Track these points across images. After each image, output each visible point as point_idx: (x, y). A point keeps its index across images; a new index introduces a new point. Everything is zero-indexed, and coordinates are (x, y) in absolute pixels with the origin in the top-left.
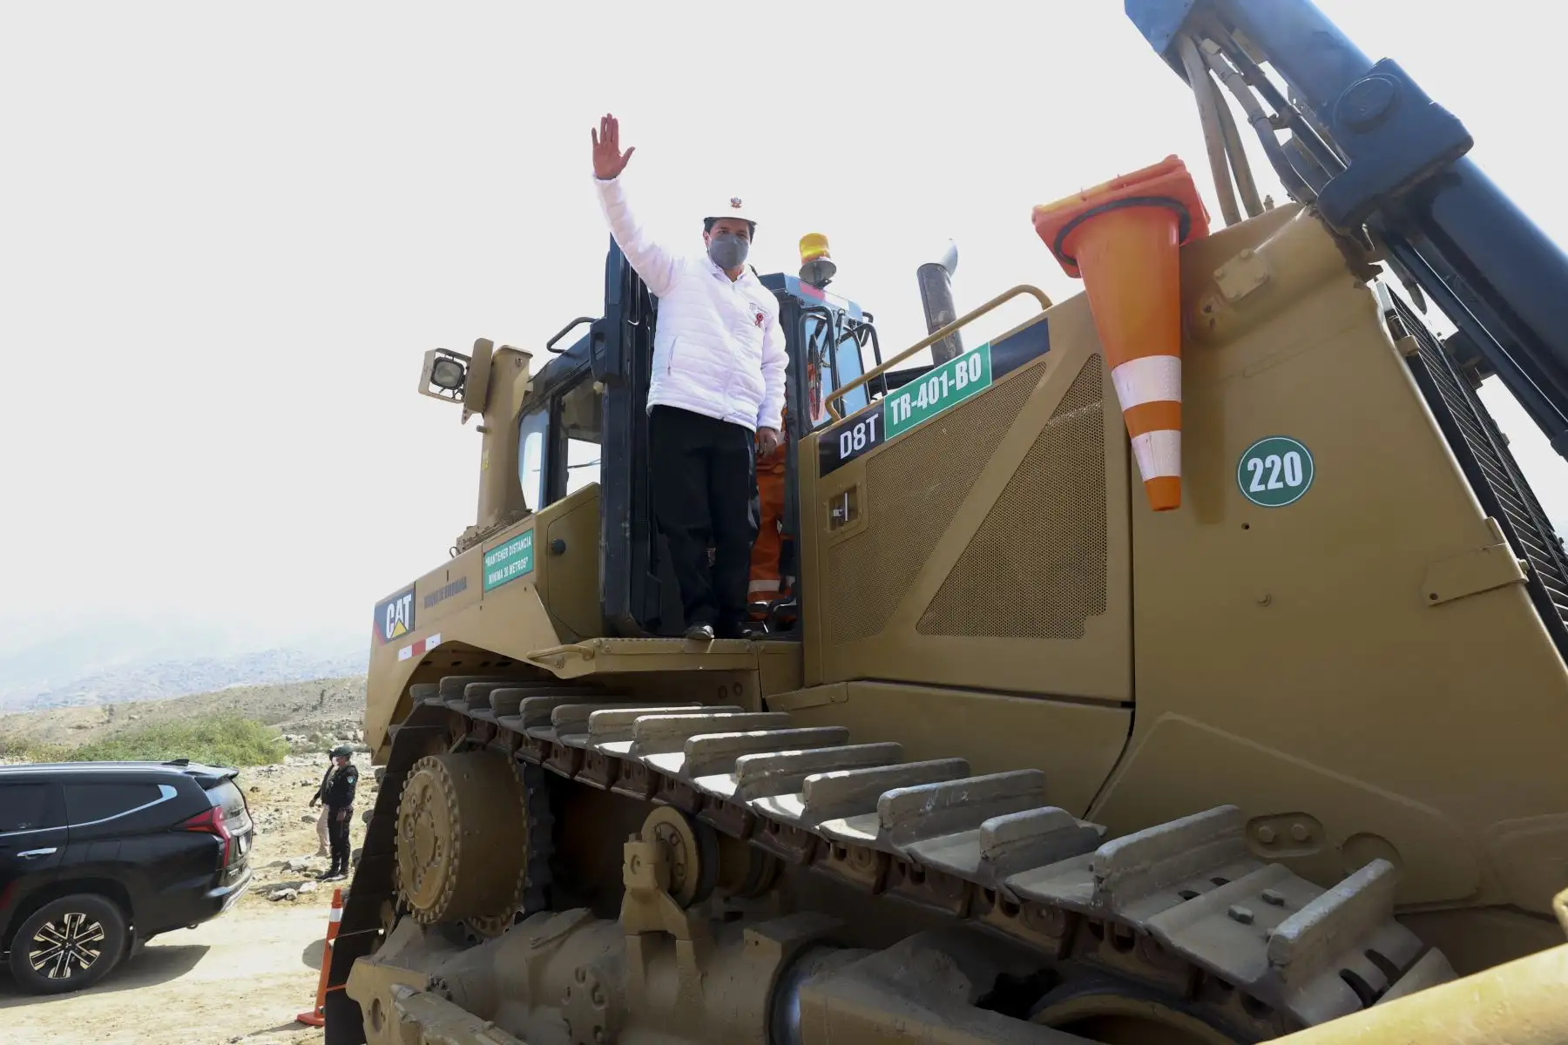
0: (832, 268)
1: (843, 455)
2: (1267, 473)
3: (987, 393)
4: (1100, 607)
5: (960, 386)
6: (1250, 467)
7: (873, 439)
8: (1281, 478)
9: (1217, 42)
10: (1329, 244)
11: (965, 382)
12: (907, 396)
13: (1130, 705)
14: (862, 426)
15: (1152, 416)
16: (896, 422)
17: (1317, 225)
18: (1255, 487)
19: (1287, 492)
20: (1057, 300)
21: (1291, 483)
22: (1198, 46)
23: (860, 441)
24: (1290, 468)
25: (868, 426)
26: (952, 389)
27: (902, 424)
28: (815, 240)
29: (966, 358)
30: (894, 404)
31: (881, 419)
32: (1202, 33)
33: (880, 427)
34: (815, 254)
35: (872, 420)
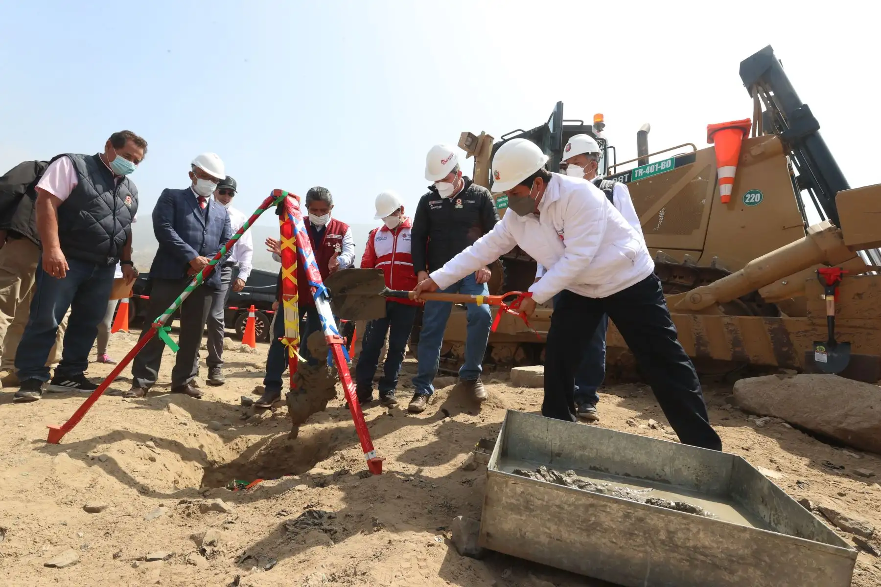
0: (604, 125)
2: (751, 198)
3: (672, 171)
4: (698, 228)
6: (747, 196)
8: (754, 199)
9: (763, 89)
10: (780, 146)
11: (664, 167)
12: (642, 169)
13: (702, 251)
14: (622, 177)
15: (726, 180)
16: (636, 176)
17: (779, 141)
18: (747, 201)
19: (755, 203)
20: (699, 148)
21: (756, 201)
22: (757, 88)
24: (757, 197)
25: (625, 177)
26: (659, 169)
27: (638, 177)
28: (601, 116)
29: (666, 161)
30: (636, 171)
31: (630, 175)
32: (759, 84)
33: (629, 177)
34: (599, 120)
35: (626, 175)
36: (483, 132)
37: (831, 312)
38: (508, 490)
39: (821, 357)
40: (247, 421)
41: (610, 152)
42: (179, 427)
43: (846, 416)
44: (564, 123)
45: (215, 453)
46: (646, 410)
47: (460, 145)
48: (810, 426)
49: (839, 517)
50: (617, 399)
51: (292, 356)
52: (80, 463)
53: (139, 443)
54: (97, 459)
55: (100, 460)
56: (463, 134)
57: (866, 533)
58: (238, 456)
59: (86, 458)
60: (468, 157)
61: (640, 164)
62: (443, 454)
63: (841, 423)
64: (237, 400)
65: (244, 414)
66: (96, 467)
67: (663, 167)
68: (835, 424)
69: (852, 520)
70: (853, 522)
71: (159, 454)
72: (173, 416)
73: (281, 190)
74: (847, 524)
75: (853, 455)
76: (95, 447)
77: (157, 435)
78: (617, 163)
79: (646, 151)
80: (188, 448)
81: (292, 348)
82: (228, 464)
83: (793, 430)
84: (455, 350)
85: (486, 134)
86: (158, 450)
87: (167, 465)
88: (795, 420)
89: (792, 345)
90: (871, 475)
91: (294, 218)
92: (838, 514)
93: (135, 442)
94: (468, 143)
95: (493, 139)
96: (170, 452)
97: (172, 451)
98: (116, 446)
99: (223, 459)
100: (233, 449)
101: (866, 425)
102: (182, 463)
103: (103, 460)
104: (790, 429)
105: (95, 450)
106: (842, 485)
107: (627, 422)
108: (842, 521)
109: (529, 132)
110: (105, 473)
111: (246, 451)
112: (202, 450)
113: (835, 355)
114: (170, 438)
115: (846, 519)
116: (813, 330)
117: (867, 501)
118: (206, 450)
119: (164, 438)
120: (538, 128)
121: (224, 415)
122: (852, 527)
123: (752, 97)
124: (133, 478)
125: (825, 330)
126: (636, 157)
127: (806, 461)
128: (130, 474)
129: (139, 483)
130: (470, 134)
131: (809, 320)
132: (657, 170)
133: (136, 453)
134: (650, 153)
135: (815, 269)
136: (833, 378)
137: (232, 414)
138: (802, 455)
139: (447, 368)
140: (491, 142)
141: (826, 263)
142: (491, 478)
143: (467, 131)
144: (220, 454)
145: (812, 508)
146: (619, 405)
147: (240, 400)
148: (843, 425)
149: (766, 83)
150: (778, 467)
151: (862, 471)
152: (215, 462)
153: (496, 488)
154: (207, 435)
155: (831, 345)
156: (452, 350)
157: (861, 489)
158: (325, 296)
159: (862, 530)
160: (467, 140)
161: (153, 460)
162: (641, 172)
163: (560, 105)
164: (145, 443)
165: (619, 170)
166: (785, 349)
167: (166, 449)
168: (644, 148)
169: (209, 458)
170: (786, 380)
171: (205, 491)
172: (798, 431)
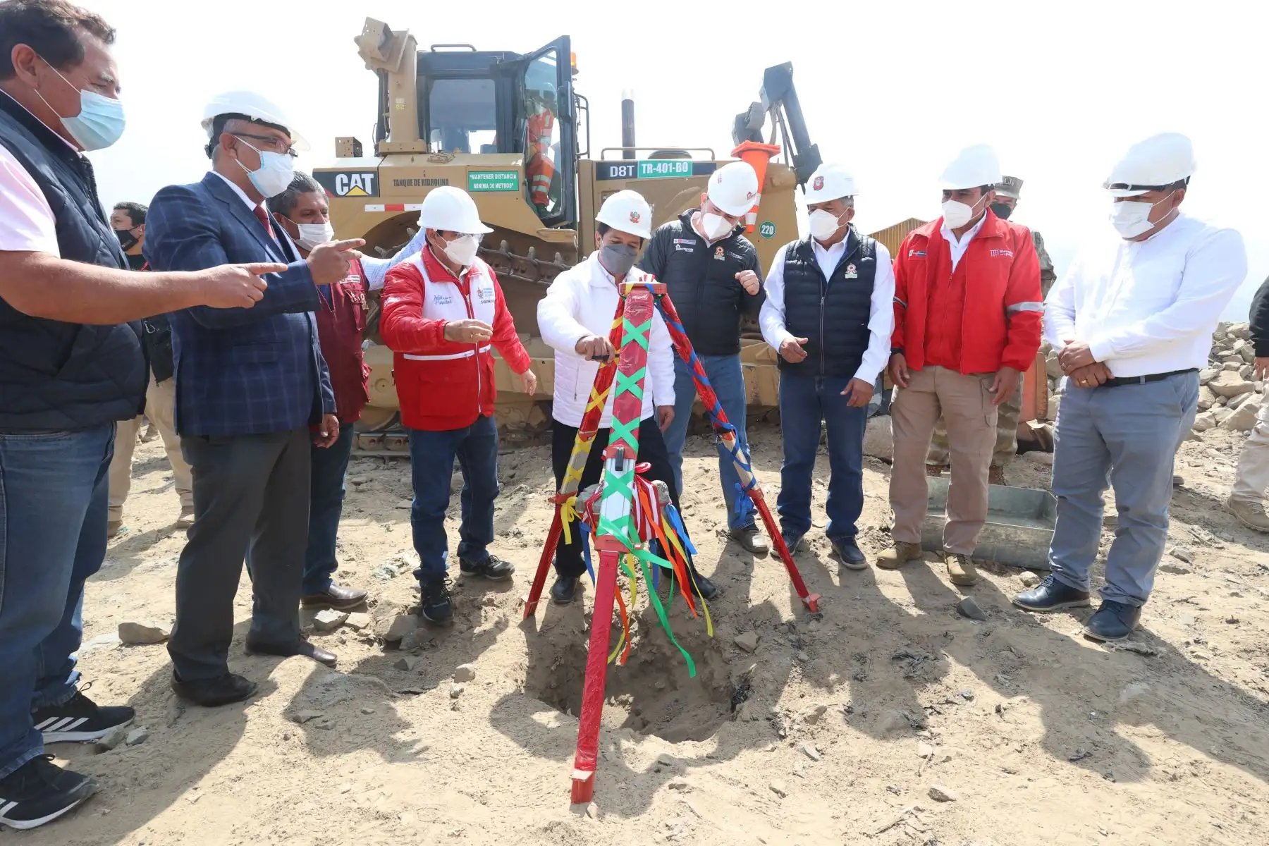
1: (612, 175)
3: (690, 178)
5: (677, 171)
7: (631, 174)
12: (651, 165)
14: (625, 168)
16: (644, 172)
23: (622, 173)
25: (628, 169)
26: (674, 171)
27: (648, 175)
30: (644, 165)
31: (636, 167)
33: (635, 170)
35: (631, 167)
132: (670, 171)
162: (650, 171)
168: (631, 127)
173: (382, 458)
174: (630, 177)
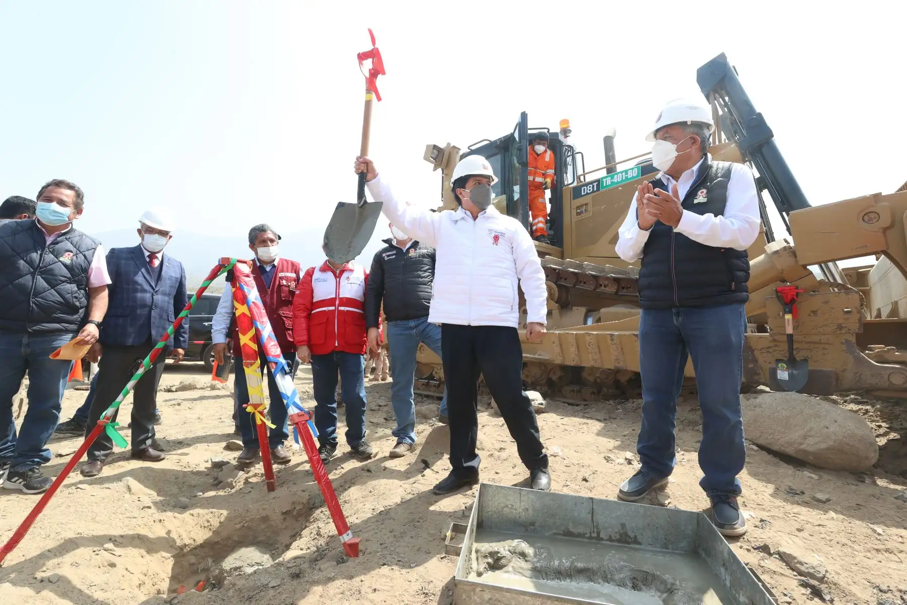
0: (570, 131)
1: (583, 194)
3: (639, 179)
5: (629, 177)
7: (595, 189)
9: (719, 94)
10: (739, 154)
12: (610, 178)
14: (591, 185)
16: (605, 185)
17: (737, 149)
22: (714, 95)
23: (590, 190)
25: (593, 186)
26: (626, 178)
27: (607, 186)
28: (565, 121)
29: (632, 169)
30: (604, 180)
31: (599, 183)
32: (715, 91)
33: (598, 186)
34: (565, 126)
35: (595, 184)
36: (449, 144)
37: (789, 330)
38: (476, 598)
39: (783, 375)
40: (219, 487)
41: (578, 157)
42: (143, 513)
43: (805, 437)
44: (530, 132)
45: (184, 536)
46: (625, 436)
47: (426, 158)
48: (775, 448)
49: (796, 561)
50: (596, 426)
51: (259, 422)
52: (27, 591)
53: (95, 549)
54: (47, 580)
55: (50, 582)
56: (428, 146)
57: (819, 577)
58: (211, 534)
59: (34, 581)
60: (435, 169)
61: (608, 173)
62: (421, 521)
63: (801, 444)
64: (207, 462)
65: (216, 479)
66: (46, 593)
67: (630, 175)
68: (796, 446)
69: (806, 564)
70: (808, 566)
71: (119, 556)
72: (135, 498)
73: (228, 258)
74: (803, 568)
75: (813, 476)
76: (44, 564)
77: (116, 532)
78: (586, 172)
79: (613, 157)
80: (154, 539)
81: (258, 414)
82: (201, 544)
83: (760, 451)
84: (436, 373)
85: (452, 145)
86: (118, 551)
87: (129, 569)
88: (761, 442)
89: (757, 361)
90: (828, 500)
91: (245, 287)
92: (795, 558)
93: (91, 548)
94: (434, 156)
95: (460, 149)
96: (133, 549)
97: (135, 547)
98: (68, 558)
99: (194, 540)
100: (205, 527)
101: (823, 446)
102: (148, 557)
103: (53, 582)
104: (757, 451)
105: (44, 569)
106: (802, 517)
107: (605, 458)
108: (798, 565)
109: (495, 141)
110: (57, 597)
111: (220, 526)
112: (169, 536)
113: (795, 372)
114: (131, 532)
115: (801, 563)
116: (776, 346)
117: (822, 536)
118: (174, 535)
119: (125, 533)
120: (504, 137)
121: (193, 483)
122: (806, 571)
123: (710, 104)
124: (91, 594)
125: (785, 346)
126: (604, 165)
127: (771, 488)
128: (87, 591)
129: (97, 600)
130: (435, 147)
131: (771, 336)
132: (624, 179)
133: (93, 561)
134: (617, 161)
135: (772, 287)
136: (793, 395)
137: (202, 480)
138: (768, 482)
139: (430, 391)
140: (457, 153)
141: (784, 281)
142: (460, 586)
143: (433, 143)
144: (191, 536)
145: (772, 552)
146: (599, 434)
147: (210, 462)
148: (803, 447)
149: (722, 90)
150: (744, 502)
151: (820, 496)
152: (185, 545)
153: (464, 597)
154: (175, 517)
155: (791, 362)
156: (434, 373)
157: (817, 520)
158: (285, 371)
159: (816, 574)
160: (432, 153)
161: (113, 565)
162: (609, 182)
163: (524, 116)
164: (103, 547)
165: (589, 178)
166: (751, 366)
167: (128, 547)
168: (611, 154)
169: (179, 543)
170: (752, 400)
171: (172, 599)
172: (764, 453)
173: (421, 395)
174: (595, 191)
